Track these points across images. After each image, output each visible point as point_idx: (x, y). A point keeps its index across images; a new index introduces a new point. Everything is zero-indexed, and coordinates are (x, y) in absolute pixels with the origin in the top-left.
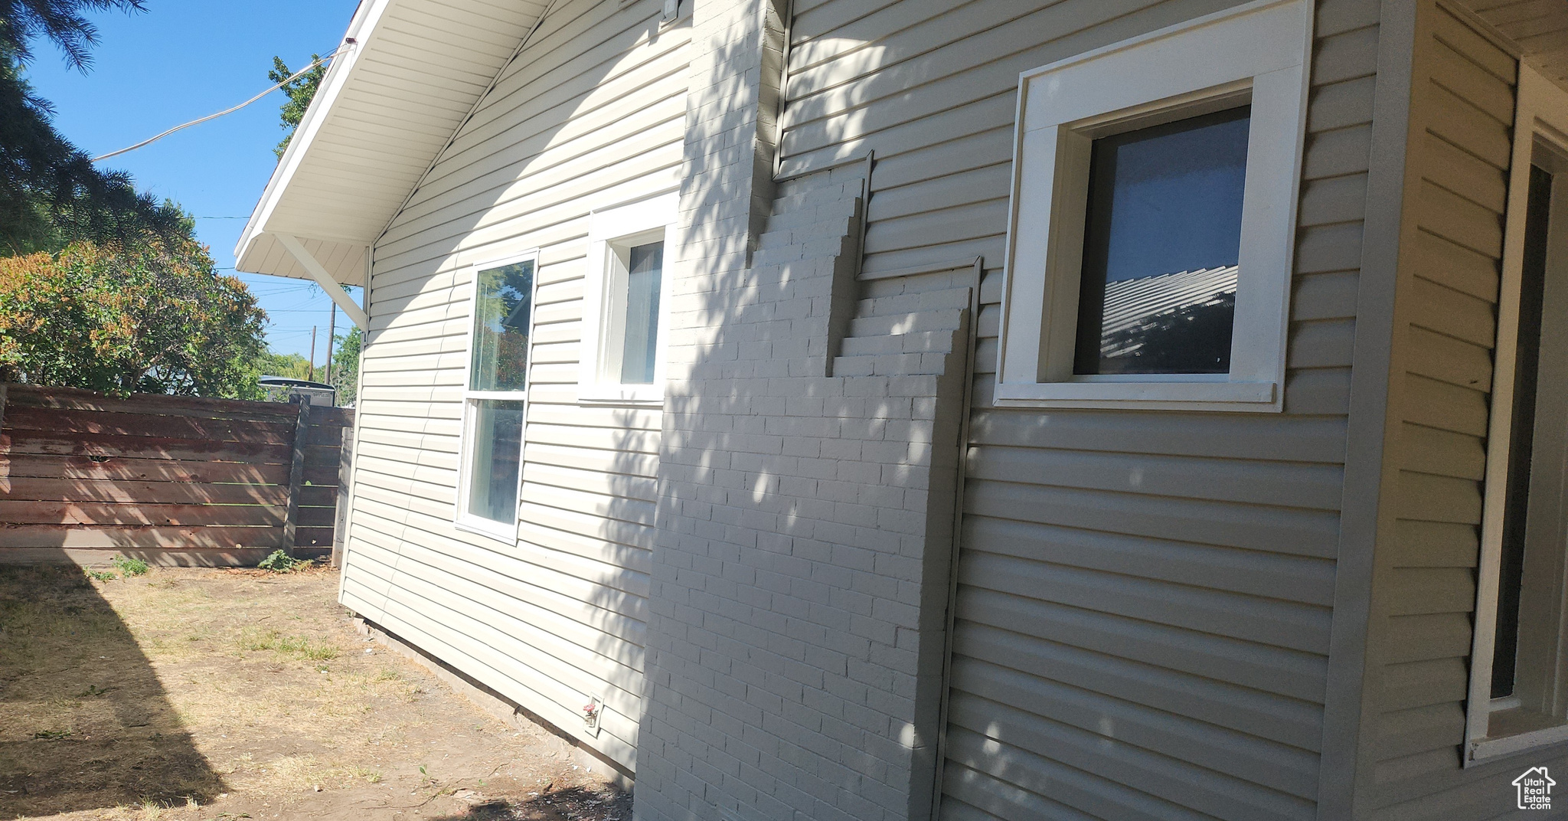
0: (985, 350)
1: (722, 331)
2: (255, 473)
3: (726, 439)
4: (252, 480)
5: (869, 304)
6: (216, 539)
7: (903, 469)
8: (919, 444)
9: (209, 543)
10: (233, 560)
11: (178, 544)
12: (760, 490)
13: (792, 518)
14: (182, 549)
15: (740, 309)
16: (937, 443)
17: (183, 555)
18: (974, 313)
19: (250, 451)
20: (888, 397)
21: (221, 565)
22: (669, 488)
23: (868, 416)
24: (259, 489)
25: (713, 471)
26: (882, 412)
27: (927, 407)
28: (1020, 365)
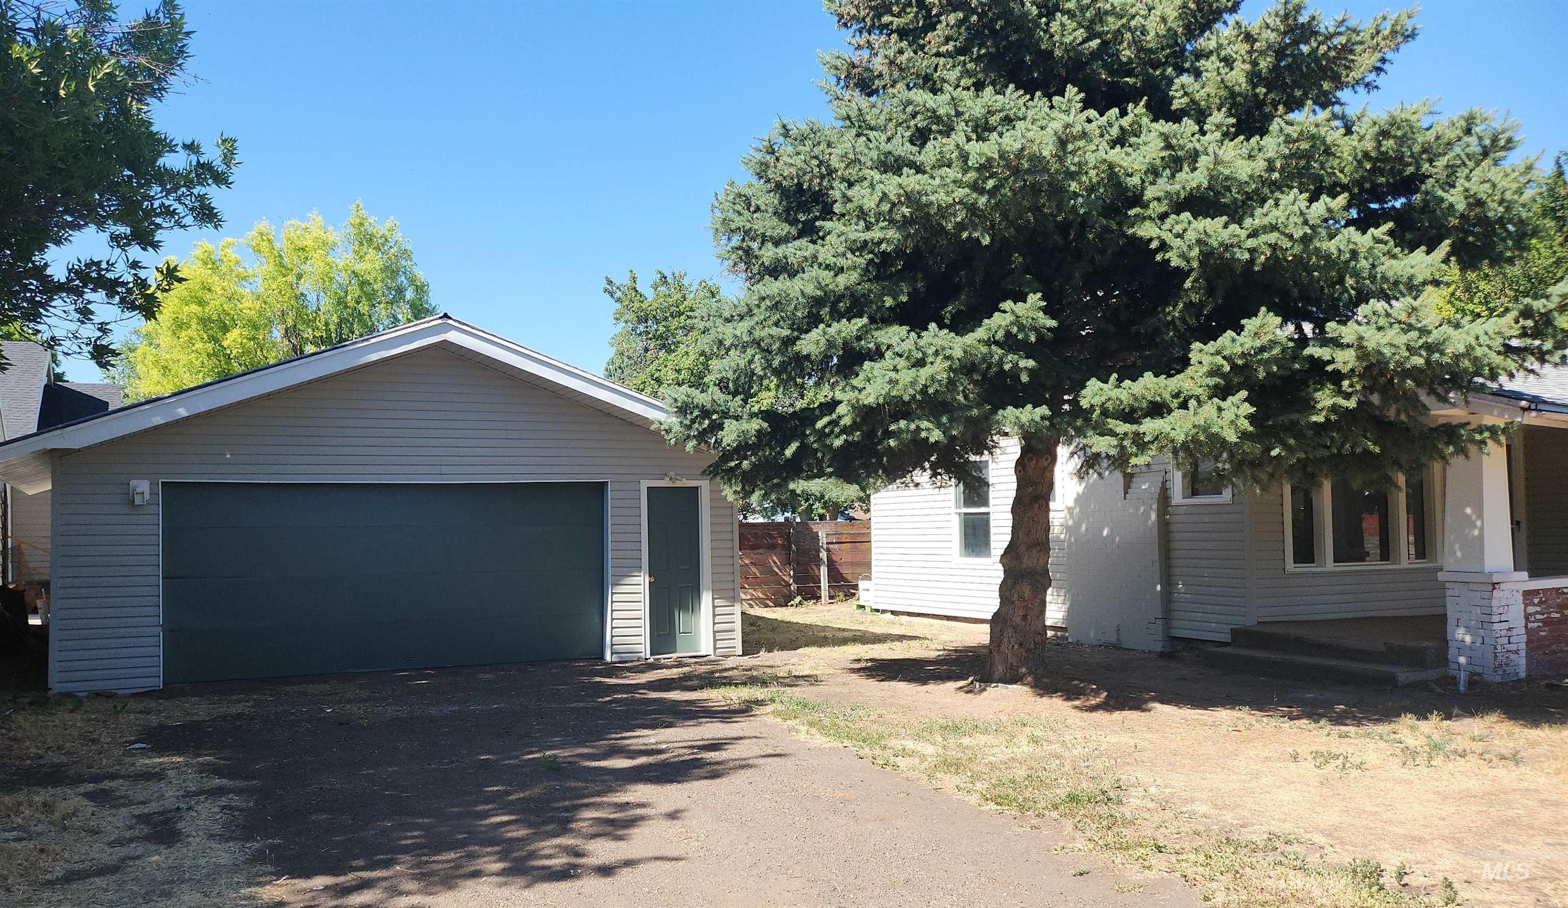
0: (1168, 491)
1: (1085, 487)
2: (775, 558)
3: (1091, 520)
4: (775, 563)
5: (1134, 480)
6: (763, 594)
7: (1150, 522)
8: (1154, 516)
9: (761, 596)
10: (771, 604)
11: (749, 597)
12: (1105, 533)
13: (1117, 539)
14: (751, 599)
15: (1091, 481)
16: (1158, 515)
17: (751, 602)
18: (1164, 483)
19: (772, 547)
20: (1144, 504)
21: (767, 606)
22: (1070, 536)
23: (1137, 510)
24: (777, 566)
25: (1087, 529)
26: (1142, 509)
27: (1155, 506)
28: (1177, 495)
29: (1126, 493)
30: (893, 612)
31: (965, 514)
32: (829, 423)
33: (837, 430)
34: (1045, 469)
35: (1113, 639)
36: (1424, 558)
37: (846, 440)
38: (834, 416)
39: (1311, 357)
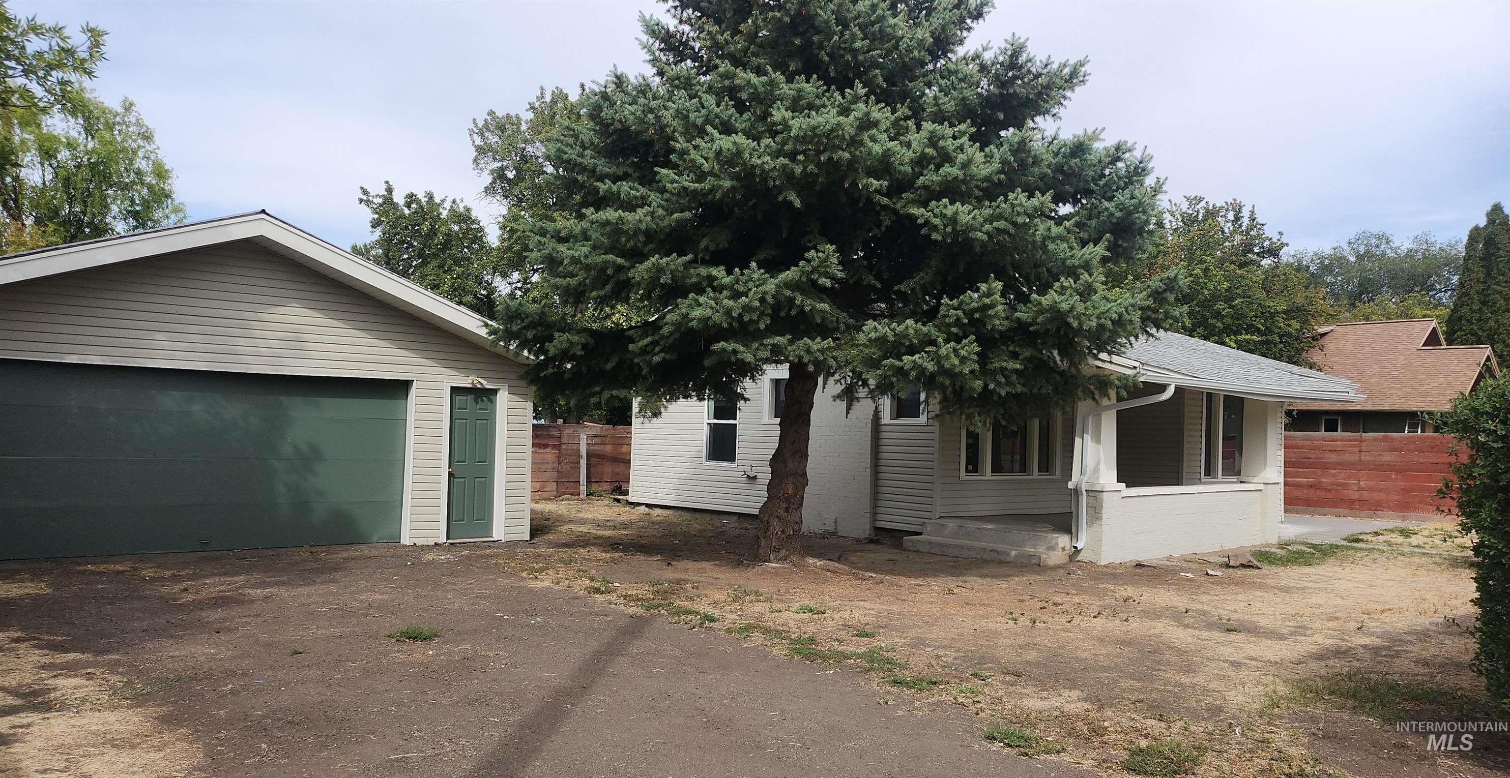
0: (880, 415)
8: (868, 432)
16: (871, 432)
18: (877, 406)
27: (869, 425)
28: (886, 418)
29: (848, 413)
30: (648, 505)
31: (714, 424)
32: (651, 343)
33: (657, 349)
34: (808, 392)
35: (832, 529)
36: (1047, 472)
37: (664, 358)
38: (657, 337)
39: (1018, 319)
